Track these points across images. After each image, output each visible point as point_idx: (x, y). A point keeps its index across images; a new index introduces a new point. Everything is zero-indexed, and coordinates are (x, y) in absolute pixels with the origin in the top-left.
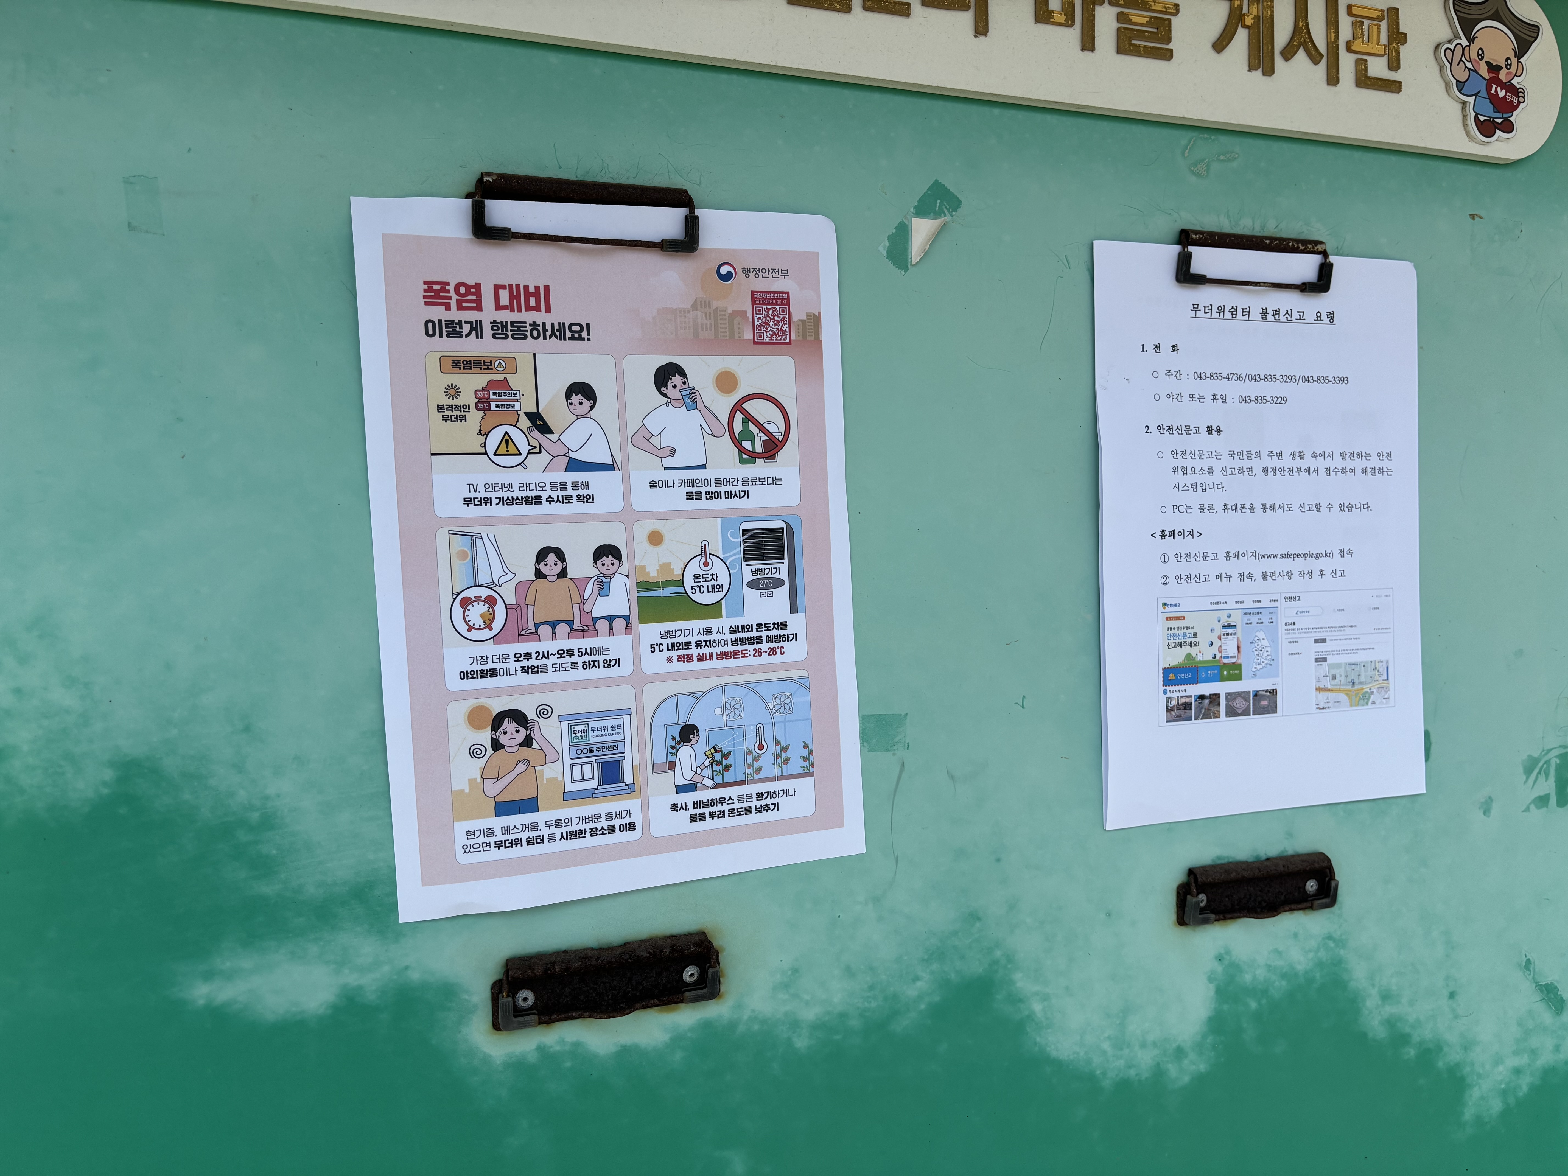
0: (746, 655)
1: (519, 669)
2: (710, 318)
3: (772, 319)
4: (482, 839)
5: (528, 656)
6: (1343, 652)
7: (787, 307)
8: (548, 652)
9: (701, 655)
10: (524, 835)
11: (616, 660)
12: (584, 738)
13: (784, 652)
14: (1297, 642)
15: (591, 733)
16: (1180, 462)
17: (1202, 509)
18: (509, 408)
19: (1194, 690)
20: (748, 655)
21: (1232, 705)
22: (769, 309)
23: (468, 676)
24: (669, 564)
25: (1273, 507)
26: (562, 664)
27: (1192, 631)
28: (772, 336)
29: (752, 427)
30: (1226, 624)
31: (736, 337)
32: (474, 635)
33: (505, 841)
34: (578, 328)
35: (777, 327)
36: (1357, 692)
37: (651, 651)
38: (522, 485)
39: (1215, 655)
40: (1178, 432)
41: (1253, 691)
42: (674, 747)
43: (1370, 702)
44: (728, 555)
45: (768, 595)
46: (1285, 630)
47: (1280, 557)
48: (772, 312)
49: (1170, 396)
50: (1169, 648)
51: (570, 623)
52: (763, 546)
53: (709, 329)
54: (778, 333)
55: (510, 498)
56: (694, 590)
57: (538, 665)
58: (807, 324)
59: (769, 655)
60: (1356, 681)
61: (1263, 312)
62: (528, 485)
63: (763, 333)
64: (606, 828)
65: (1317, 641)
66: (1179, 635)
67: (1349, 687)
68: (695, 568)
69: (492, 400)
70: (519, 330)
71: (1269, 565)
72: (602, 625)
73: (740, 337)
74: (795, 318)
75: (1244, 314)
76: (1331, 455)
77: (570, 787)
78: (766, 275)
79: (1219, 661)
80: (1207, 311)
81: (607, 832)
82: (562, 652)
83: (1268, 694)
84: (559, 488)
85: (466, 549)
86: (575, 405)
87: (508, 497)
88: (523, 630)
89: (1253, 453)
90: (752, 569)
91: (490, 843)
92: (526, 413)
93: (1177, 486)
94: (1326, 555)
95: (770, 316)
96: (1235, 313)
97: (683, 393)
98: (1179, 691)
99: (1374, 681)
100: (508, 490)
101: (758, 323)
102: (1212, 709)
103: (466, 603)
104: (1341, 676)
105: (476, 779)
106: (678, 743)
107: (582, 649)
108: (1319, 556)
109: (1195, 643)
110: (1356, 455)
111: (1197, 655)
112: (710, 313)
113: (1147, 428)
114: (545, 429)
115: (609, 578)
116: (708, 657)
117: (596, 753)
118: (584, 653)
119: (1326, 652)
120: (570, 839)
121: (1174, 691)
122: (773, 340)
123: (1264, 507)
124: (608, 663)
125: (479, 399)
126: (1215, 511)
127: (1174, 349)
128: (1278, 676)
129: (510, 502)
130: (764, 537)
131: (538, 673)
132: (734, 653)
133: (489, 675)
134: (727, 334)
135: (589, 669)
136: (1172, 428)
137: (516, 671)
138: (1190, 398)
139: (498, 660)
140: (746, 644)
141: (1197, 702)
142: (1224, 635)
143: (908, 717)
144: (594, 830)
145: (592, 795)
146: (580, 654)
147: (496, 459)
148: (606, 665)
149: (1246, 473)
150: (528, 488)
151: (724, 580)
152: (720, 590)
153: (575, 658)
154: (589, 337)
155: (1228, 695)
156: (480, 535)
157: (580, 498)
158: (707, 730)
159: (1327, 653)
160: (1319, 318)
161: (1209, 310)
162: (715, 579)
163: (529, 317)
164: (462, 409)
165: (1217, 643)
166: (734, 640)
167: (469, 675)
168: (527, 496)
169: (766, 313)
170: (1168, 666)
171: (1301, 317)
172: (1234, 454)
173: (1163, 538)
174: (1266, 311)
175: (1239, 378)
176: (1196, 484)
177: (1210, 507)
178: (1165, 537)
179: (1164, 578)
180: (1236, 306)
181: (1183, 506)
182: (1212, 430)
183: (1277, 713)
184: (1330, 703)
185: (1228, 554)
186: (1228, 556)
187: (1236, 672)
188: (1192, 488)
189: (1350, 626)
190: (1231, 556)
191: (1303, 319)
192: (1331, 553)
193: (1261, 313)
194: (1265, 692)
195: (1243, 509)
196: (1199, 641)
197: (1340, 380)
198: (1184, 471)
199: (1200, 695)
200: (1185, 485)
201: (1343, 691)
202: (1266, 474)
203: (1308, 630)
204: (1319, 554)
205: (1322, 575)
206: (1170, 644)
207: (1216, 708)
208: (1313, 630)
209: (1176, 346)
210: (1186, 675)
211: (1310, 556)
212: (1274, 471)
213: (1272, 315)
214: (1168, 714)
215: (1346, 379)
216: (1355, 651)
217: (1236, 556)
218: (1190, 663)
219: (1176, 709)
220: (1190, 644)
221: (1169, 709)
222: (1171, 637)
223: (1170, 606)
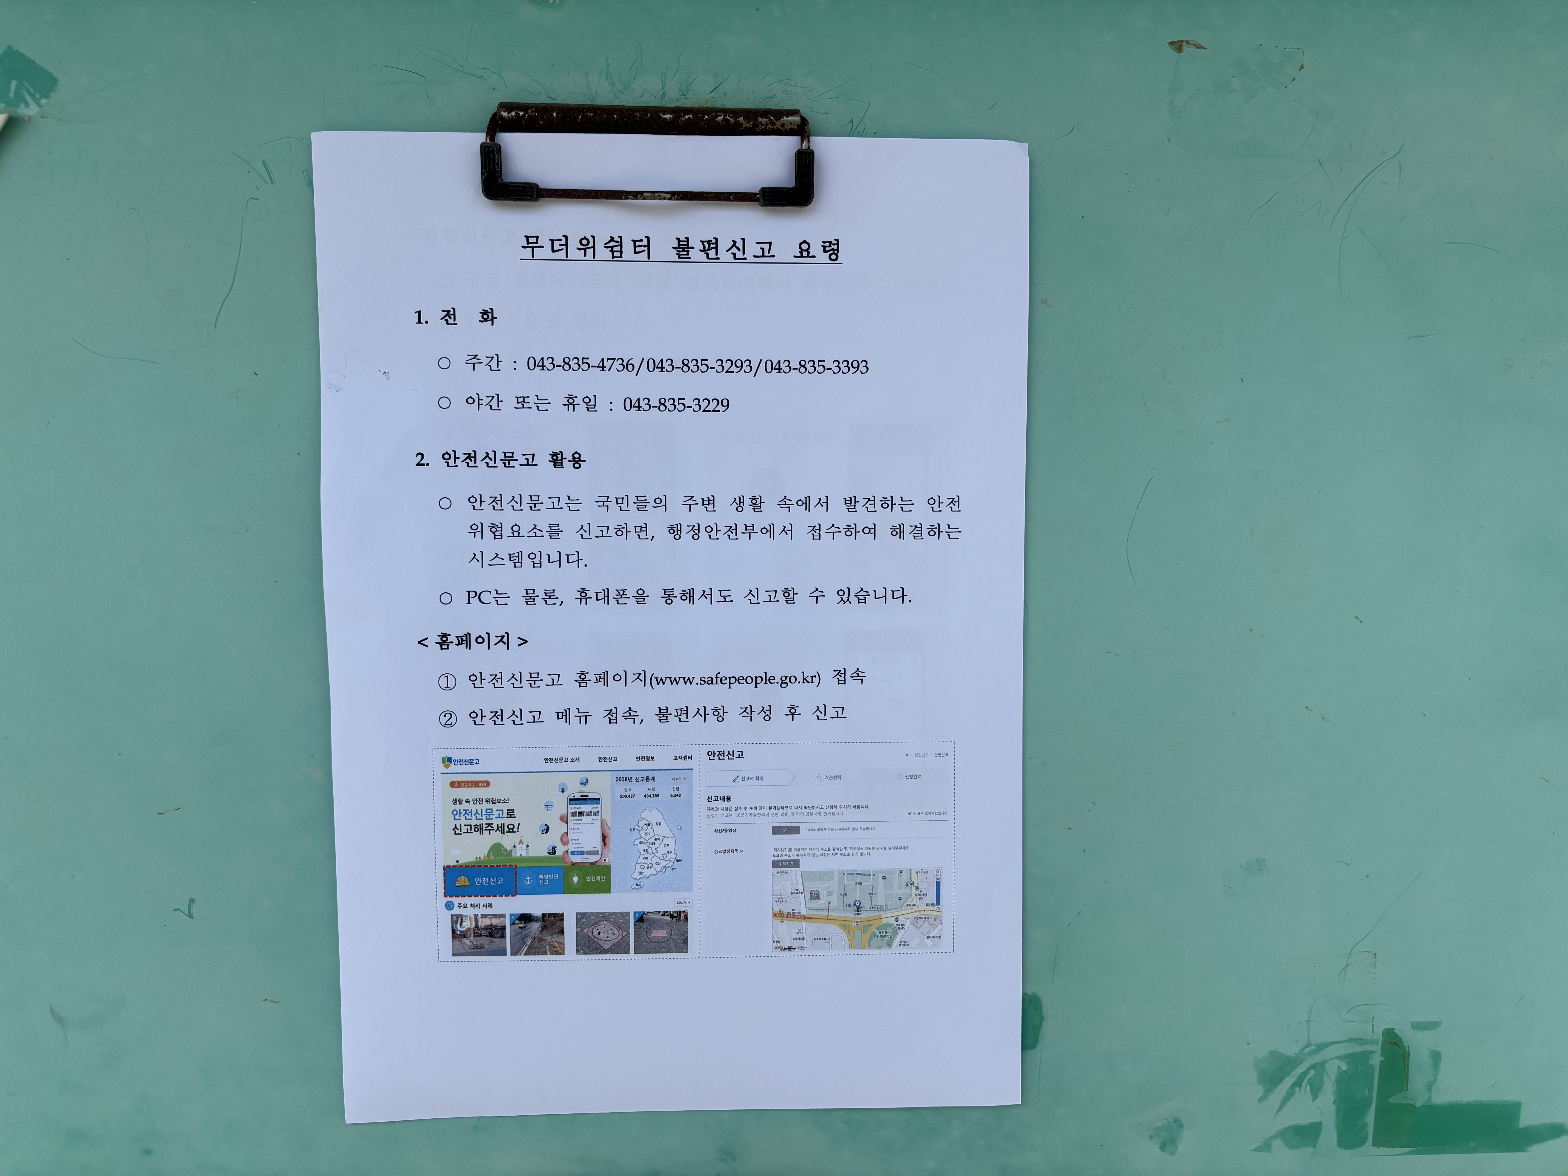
6: (837, 851)
14: (734, 831)
16: (488, 516)
17: (530, 598)
19: (509, 906)
21: (590, 935)
25: (689, 596)
27: (505, 807)
30: (578, 796)
36: (866, 923)
39: (554, 848)
40: (487, 463)
41: (635, 913)
43: (897, 941)
46: (708, 809)
47: (699, 682)
49: (475, 401)
50: (455, 834)
60: (866, 903)
61: (679, 245)
65: (777, 830)
66: (477, 812)
67: (850, 914)
71: (675, 697)
75: (638, 249)
76: (825, 503)
79: (563, 859)
80: (556, 247)
83: (668, 918)
89: (650, 499)
93: (479, 557)
94: (804, 679)
96: (618, 248)
98: (478, 905)
99: (907, 905)
102: (549, 939)
104: (830, 893)
108: (787, 681)
109: (511, 827)
110: (879, 503)
111: (514, 846)
113: (420, 457)
119: (798, 850)
121: (469, 906)
123: (668, 595)
126: (558, 602)
127: (485, 317)
128: (690, 889)
136: (475, 457)
138: (518, 403)
141: (517, 926)
142: (574, 814)
149: (632, 535)
155: (581, 918)
159: (801, 852)
160: (805, 254)
161: (561, 245)
165: (558, 829)
170: (456, 864)
171: (766, 252)
172: (607, 501)
173: (444, 647)
174: (686, 243)
175: (625, 367)
176: (520, 555)
177: (550, 595)
178: (448, 645)
179: (445, 716)
180: (619, 237)
181: (490, 592)
182: (562, 458)
183: (687, 952)
184: (805, 941)
185: (583, 677)
186: (583, 679)
187: (599, 880)
188: (511, 560)
189: (854, 807)
190: (590, 680)
191: (770, 255)
192: (815, 676)
193: (677, 246)
194: (662, 915)
195: (621, 598)
196: (519, 824)
197: (850, 365)
198: (497, 531)
199: (522, 914)
200: (496, 557)
201: (835, 920)
202: (677, 537)
203: (758, 811)
204: (788, 679)
205: (793, 715)
206: (458, 827)
207: (556, 938)
208: (773, 811)
209: (490, 311)
210: (492, 880)
211: (768, 681)
212: (694, 532)
213: (701, 250)
214: (457, 942)
215: (864, 363)
216: (864, 851)
217: (601, 680)
218: (501, 861)
219: (472, 935)
220: (500, 829)
221: (458, 934)
222: (461, 815)
223: (459, 763)
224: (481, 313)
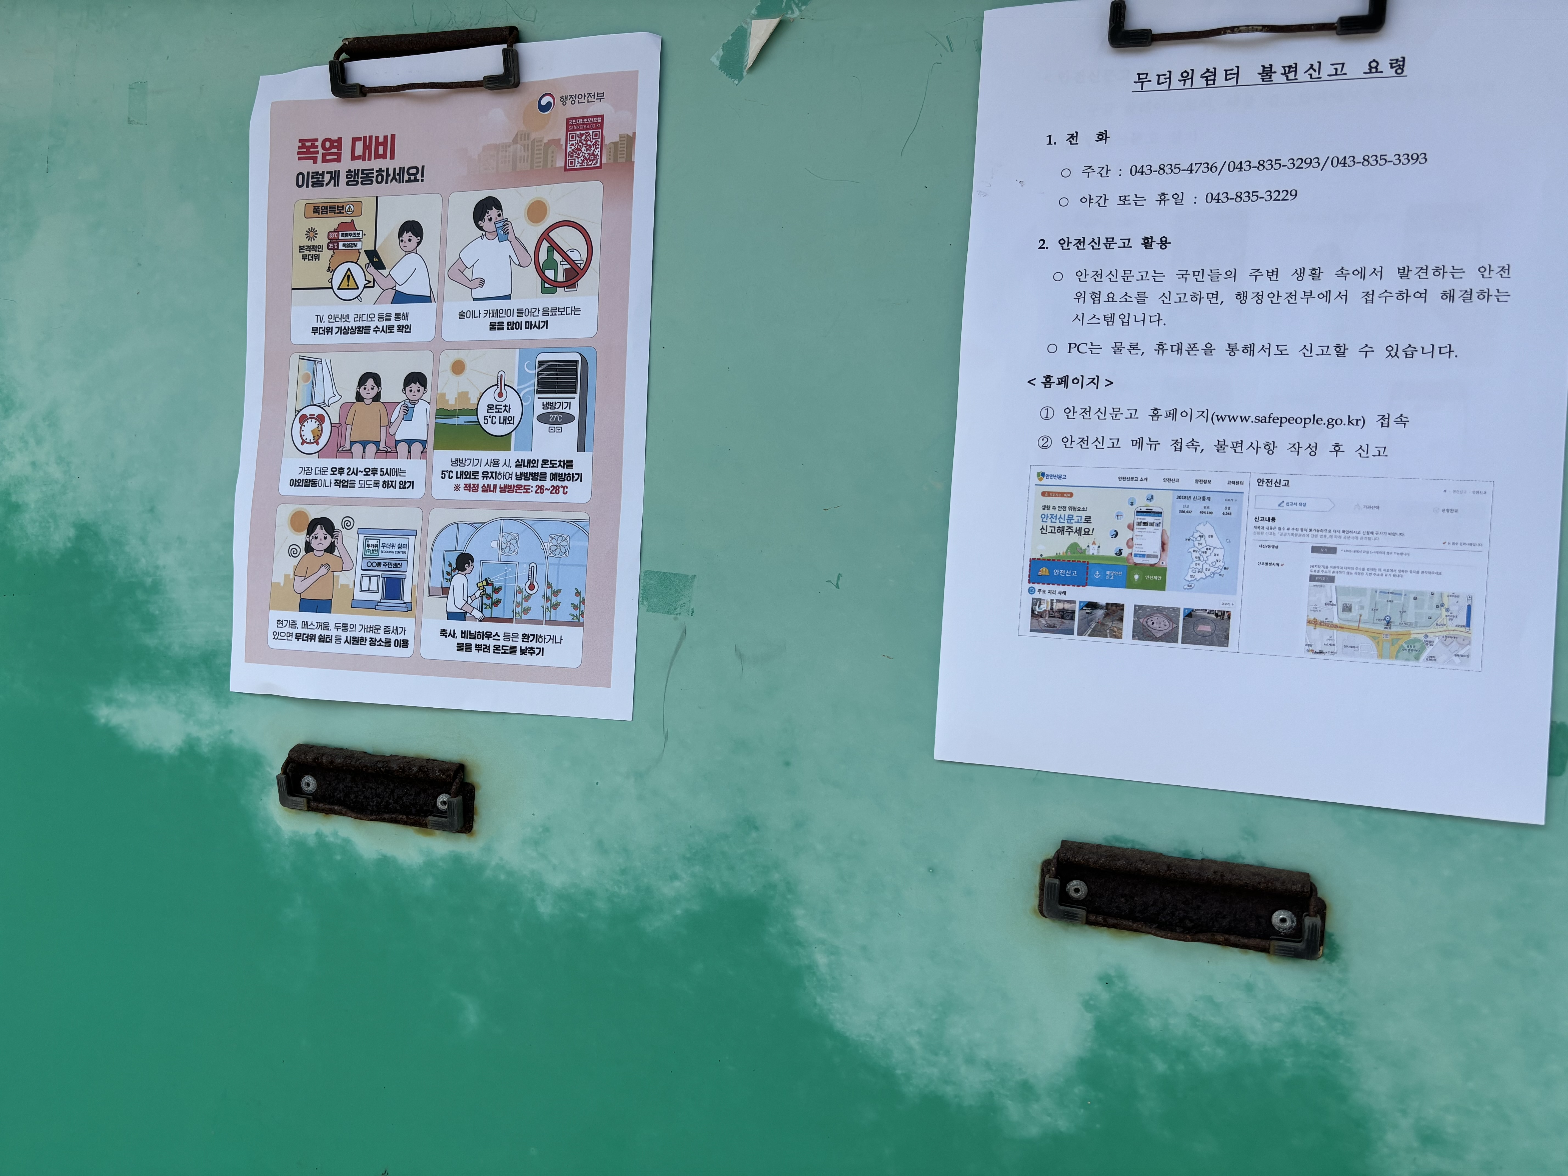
0: (528, 491)
1: (333, 482)
2: (528, 150)
3: (585, 144)
4: (287, 630)
5: (341, 471)
6: (1370, 572)
7: (600, 130)
8: (357, 468)
9: (486, 485)
10: (318, 632)
11: (410, 482)
12: (375, 552)
13: (567, 492)
14: (1277, 547)
15: (381, 549)
16: (1090, 286)
17: (1118, 349)
18: (353, 247)
19: (1079, 595)
20: (530, 491)
21: (1145, 624)
22: (582, 135)
23: (295, 484)
24: (467, 393)
25: (1250, 349)
26: (367, 481)
27: (1083, 514)
28: (583, 161)
29: (557, 257)
30: (1144, 509)
31: (549, 166)
32: (306, 448)
33: (304, 634)
34: (414, 171)
35: (589, 152)
36: (1395, 637)
37: (442, 477)
38: (356, 316)
39: (1120, 550)
40: (1093, 246)
41: (1185, 609)
42: (450, 573)
43: (1424, 656)
44: (523, 386)
45: (557, 431)
46: (1255, 527)
47: (1254, 420)
48: (585, 138)
49: (1087, 200)
50: (1042, 533)
51: (377, 444)
52: (556, 379)
53: (526, 161)
54: (590, 158)
55: (347, 328)
56: (486, 420)
57: (348, 480)
58: (619, 146)
59: (551, 493)
60: (1396, 619)
61: (1264, 71)
62: (361, 316)
63: (575, 159)
64: (384, 640)
65: (1315, 550)
66: (1060, 517)
67: (1381, 628)
68: (490, 398)
69: (340, 241)
70: (367, 177)
71: (1230, 432)
72: (402, 448)
73: (552, 166)
74: (607, 141)
75: (1228, 77)
76: (1379, 272)
77: (358, 596)
78: (582, 100)
79: (1127, 559)
80: (1162, 80)
81: (384, 644)
82: (368, 470)
83: (1213, 616)
84: (385, 319)
85: (309, 373)
86: (405, 242)
87: (345, 327)
88: (341, 447)
89: (1222, 272)
90: (543, 403)
91: (292, 634)
92: (365, 251)
93: (1080, 317)
94: (1349, 422)
95: (583, 141)
96: (1212, 78)
97: (497, 226)
98: (1054, 592)
99: (1437, 624)
100: (346, 321)
101: (571, 150)
102: (1110, 624)
103: (303, 419)
104: (1362, 608)
105: (289, 575)
106: (454, 570)
107: (383, 469)
108: (1334, 423)
109: (1087, 530)
110: (1430, 272)
111: (1088, 546)
112: (528, 145)
113: (1042, 242)
114: (379, 265)
115: (414, 404)
116: (492, 489)
117: (382, 568)
118: (385, 473)
119: (1335, 568)
120: (353, 644)
121: (1047, 592)
122: (584, 165)
123: (1232, 349)
124: (404, 485)
125: (331, 239)
126: (1140, 352)
127: (1101, 137)
128: (1233, 593)
129: (346, 331)
130: (559, 370)
131: (347, 487)
132: (517, 487)
133: (311, 484)
134: (541, 164)
135: (388, 488)
136: (1084, 242)
137: (331, 483)
138: (1120, 200)
139: (319, 472)
140: (529, 480)
141: (1085, 611)
142: (1139, 524)
143: (696, 579)
144: (374, 640)
145: (374, 606)
146: (382, 473)
147: (338, 292)
148: (402, 487)
149: (1205, 301)
150: (361, 319)
151: (516, 412)
152: (512, 422)
153: (378, 477)
154: (422, 178)
155: (1138, 609)
156: (320, 360)
157: (401, 328)
158: (482, 562)
159: (1336, 570)
160: (1374, 70)
161: (1165, 79)
162: (508, 410)
163: (375, 164)
164: (317, 249)
165: (1125, 534)
166: (518, 474)
167: (297, 483)
168: (360, 327)
169: (579, 139)
170: (1040, 557)
171: (1339, 71)
172: (1186, 274)
173: (1047, 386)
174: (1269, 69)
175: (1210, 169)
176: (1113, 316)
177: (1134, 347)
178: (1051, 385)
179: (1043, 440)
180: (1213, 68)
181: (1087, 344)
182: (1152, 242)
183: (1228, 646)
184: (1335, 647)
185: (1156, 412)
186: (1156, 414)
187: (1156, 579)
188: (1105, 320)
189: (1390, 534)
190: (1161, 415)
191: (1342, 73)
192: (1360, 420)
193: (1261, 72)
194: (1208, 613)
195: (1192, 350)
196: (1093, 529)
197: (1410, 158)
198: (1096, 297)
199: (1089, 602)
200: (1094, 317)
201: (1365, 631)
202: (1243, 302)
203: (1299, 532)
204: (1334, 421)
205: (1337, 451)
206: (1045, 528)
207: (1116, 624)
208: (1313, 532)
209: (1105, 132)
210: (1067, 572)
211: (1315, 422)
212: (1258, 298)
213: (1282, 74)
214: (1035, 621)
215: (1423, 156)
216: (1397, 573)
217: (1170, 415)
218: (1077, 557)
219: (1047, 616)
220: (1078, 531)
221: (1036, 614)
222: (1048, 518)
223: (1050, 478)
224: (1097, 134)
